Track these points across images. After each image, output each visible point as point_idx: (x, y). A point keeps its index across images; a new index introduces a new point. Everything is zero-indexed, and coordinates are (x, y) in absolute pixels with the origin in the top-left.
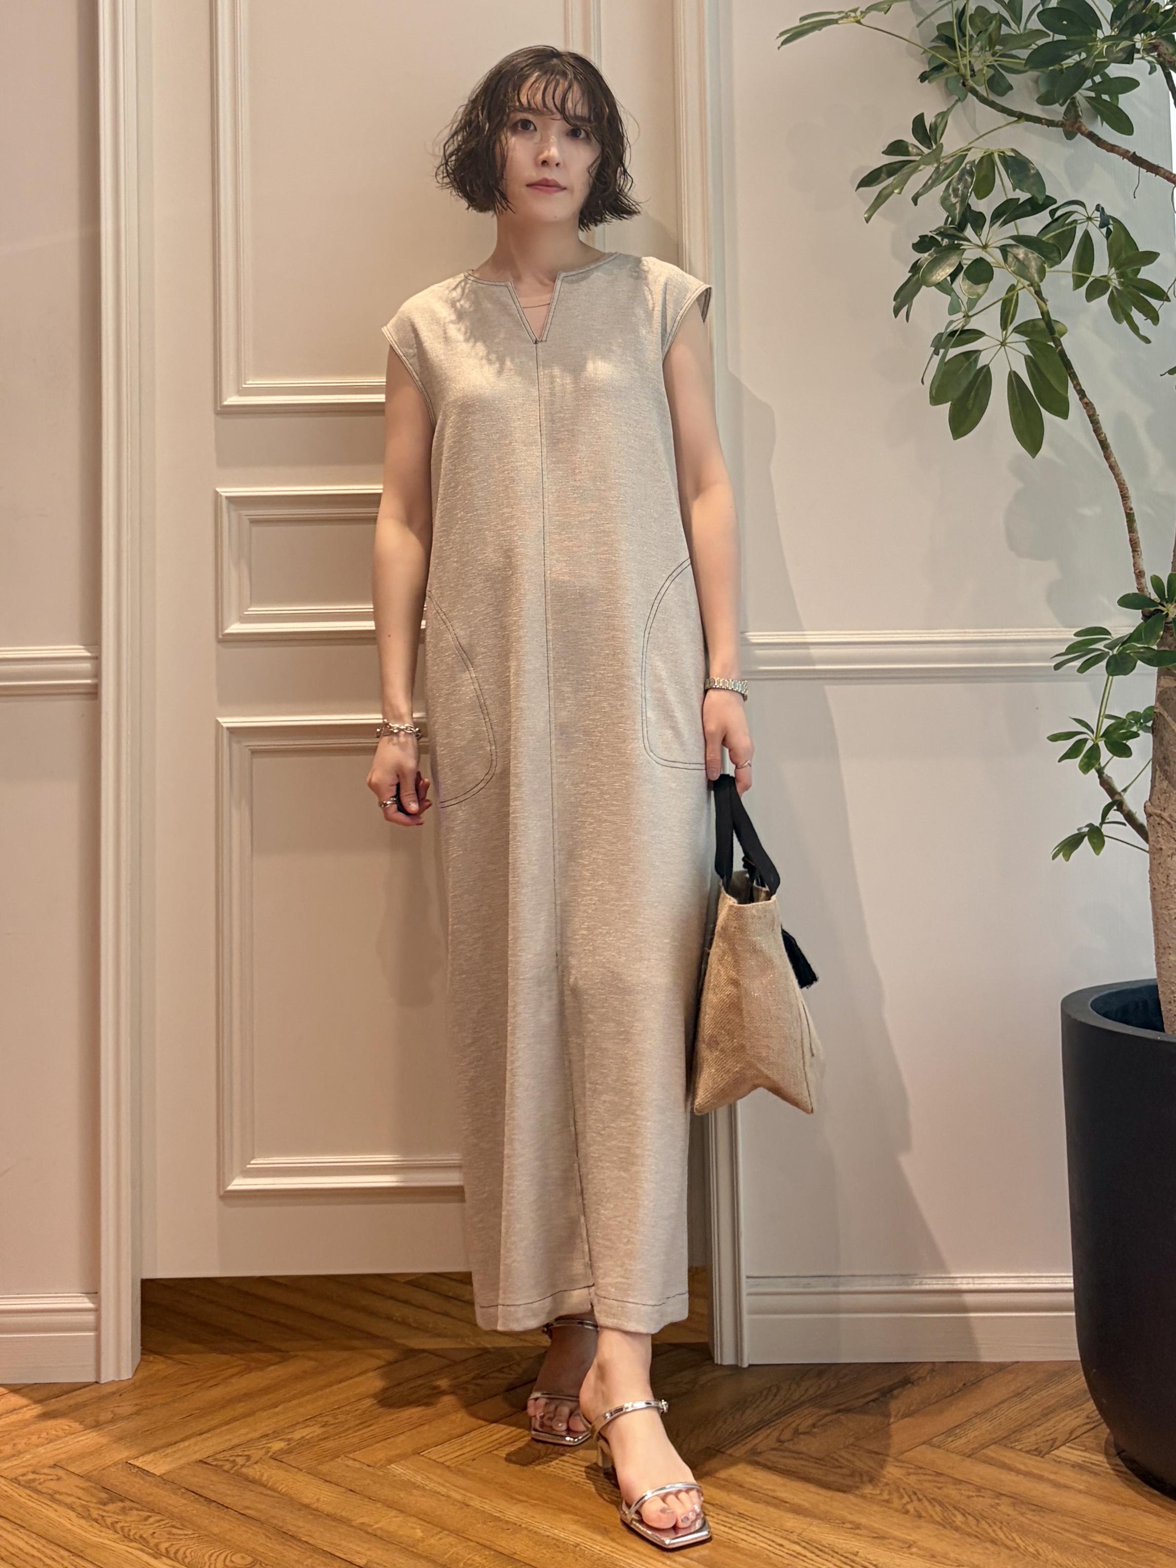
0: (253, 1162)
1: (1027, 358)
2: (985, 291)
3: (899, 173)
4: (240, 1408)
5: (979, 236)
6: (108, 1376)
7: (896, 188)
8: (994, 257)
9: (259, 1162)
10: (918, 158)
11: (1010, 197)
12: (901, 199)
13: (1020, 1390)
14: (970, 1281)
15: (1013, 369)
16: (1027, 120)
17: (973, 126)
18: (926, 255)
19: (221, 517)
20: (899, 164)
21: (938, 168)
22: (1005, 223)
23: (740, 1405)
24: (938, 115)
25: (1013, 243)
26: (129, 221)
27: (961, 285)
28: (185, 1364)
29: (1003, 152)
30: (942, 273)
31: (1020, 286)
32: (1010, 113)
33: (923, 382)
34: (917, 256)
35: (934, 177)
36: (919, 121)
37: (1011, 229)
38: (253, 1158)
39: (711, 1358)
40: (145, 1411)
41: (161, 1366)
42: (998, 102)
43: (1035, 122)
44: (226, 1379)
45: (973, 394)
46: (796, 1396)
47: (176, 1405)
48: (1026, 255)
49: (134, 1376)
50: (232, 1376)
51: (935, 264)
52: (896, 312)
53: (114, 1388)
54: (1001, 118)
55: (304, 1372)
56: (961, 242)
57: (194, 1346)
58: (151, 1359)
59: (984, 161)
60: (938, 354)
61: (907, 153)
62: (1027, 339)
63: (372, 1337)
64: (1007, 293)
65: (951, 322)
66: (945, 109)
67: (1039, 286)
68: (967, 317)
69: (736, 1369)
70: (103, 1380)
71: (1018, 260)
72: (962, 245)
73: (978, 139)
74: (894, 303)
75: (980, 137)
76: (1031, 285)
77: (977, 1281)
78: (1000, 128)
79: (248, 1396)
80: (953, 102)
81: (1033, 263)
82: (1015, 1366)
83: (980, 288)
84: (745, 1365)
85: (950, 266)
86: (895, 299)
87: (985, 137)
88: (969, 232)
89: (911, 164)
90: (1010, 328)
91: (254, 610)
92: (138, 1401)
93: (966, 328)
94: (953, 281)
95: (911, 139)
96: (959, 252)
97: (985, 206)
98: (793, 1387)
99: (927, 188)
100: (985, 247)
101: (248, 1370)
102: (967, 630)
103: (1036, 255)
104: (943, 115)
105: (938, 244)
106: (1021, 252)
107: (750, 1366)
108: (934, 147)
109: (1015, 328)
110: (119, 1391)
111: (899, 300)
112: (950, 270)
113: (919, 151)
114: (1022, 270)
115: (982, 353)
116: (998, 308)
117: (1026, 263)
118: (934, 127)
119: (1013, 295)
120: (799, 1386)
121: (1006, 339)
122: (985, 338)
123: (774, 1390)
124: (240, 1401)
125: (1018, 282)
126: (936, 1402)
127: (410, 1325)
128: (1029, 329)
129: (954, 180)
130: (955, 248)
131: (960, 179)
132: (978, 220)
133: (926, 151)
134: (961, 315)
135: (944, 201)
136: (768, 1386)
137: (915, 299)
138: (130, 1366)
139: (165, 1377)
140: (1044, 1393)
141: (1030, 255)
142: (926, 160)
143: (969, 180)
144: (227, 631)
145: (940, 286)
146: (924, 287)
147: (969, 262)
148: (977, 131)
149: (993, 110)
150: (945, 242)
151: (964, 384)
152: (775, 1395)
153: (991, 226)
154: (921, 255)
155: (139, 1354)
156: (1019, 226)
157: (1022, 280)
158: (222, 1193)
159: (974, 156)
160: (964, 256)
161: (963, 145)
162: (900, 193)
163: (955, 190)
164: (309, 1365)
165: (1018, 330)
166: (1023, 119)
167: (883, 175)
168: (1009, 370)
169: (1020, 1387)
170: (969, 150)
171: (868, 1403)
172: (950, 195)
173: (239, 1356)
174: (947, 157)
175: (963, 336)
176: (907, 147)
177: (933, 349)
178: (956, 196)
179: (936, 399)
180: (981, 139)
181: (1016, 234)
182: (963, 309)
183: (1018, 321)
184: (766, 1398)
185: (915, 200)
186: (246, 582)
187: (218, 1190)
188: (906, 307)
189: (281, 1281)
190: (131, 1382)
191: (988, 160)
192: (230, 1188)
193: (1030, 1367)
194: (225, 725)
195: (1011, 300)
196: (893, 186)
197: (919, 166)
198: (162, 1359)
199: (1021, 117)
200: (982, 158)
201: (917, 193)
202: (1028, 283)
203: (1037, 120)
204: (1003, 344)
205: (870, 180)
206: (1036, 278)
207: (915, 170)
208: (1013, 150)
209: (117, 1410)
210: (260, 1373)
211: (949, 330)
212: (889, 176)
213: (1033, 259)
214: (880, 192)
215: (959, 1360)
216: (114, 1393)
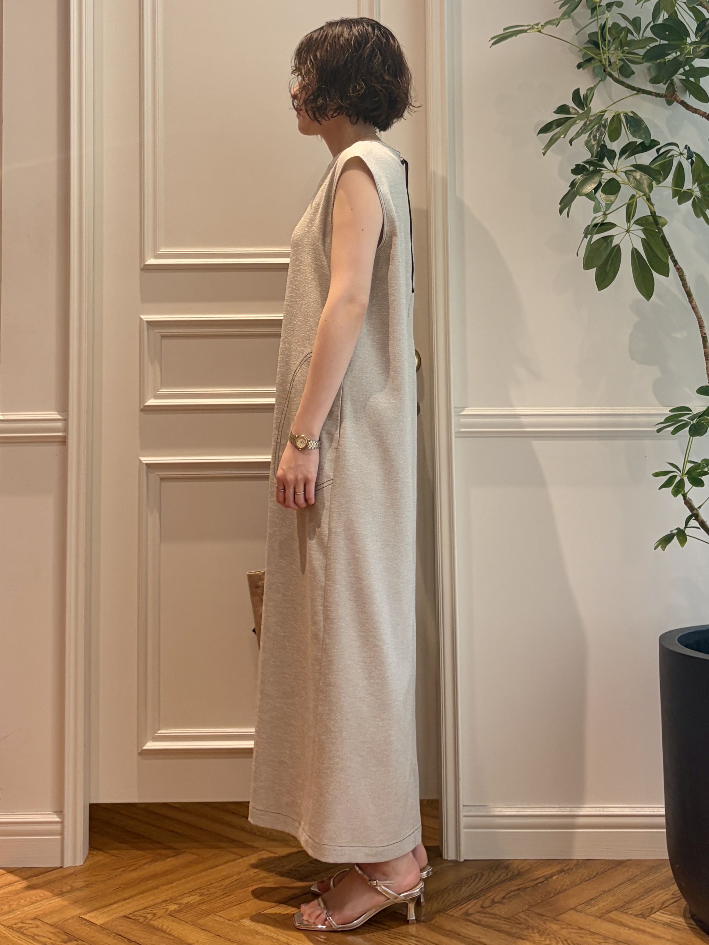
0: (159, 732)
1: (643, 240)
2: (616, 199)
3: (564, 125)
4: (151, 884)
5: (612, 164)
6: (68, 863)
7: (562, 135)
8: (621, 178)
9: (163, 732)
10: (575, 116)
11: (631, 141)
12: (563, 141)
13: (632, 877)
14: (601, 809)
15: (635, 247)
16: (643, 93)
17: (610, 97)
18: (579, 176)
19: (143, 333)
20: (564, 120)
21: (586, 122)
22: (629, 156)
23: (459, 884)
24: (588, 89)
25: (632, 168)
26: (88, 150)
27: (600, 194)
28: (116, 856)
29: (626, 113)
30: (589, 188)
31: (638, 196)
32: (633, 88)
33: (577, 255)
34: (574, 177)
35: (583, 128)
36: (576, 93)
37: (632, 160)
38: (159, 729)
39: (441, 856)
40: (92, 885)
41: (101, 857)
42: (625, 82)
43: (648, 94)
44: (141, 865)
45: (610, 262)
46: (492, 880)
47: (110, 881)
48: (641, 177)
49: (84, 863)
50: (145, 864)
51: (584, 182)
52: (561, 212)
53: (71, 871)
54: (627, 92)
55: (190, 862)
56: (601, 169)
57: (124, 846)
58: (95, 853)
59: (615, 118)
60: (587, 237)
61: (569, 113)
62: (642, 228)
63: (232, 841)
64: (630, 200)
65: (595, 218)
66: (592, 86)
67: (649, 196)
68: (605, 215)
69: (456, 863)
70: (66, 866)
71: (636, 179)
72: (602, 170)
73: (612, 104)
74: (560, 206)
75: (615, 103)
76: (645, 195)
77: (605, 809)
78: (626, 98)
79: (155, 876)
80: (598, 82)
81: (645, 182)
82: (630, 862)
83: (612, 197)
84: (462, 860)
85: (595, 183)
86: (560, 204)
87: (617, 103)
88: (606, 162)
89: (573, 119)
90: (632, 222)
91: (163, 391)
92: (86, 879)
93: (605, 222)
94: (595, 192)
95: (571, 104)
96: (599, 175)
97: (616, 146)
98: (491, 874)
99: (578, 134)
100: (615, 171)
101: (156, 860)
102: (603, 408)
103: (647, 176)
104: (591, 89)
105: (587, 170)
106: (638, 175)
107: (465, 860)
108: (586, 109)
109: (634, 222)
110: (75, 873)
111: (563, 204)
112: (594, 186)
113: (576, 112)
114: (638, 186)
115: (615, 237)
116: (624, 208)
117: (641, 181)
118: (586, 97)
119: (633, 201)
120: (494, 872)
121: (629, 228)
122: (617, 227)
123: (480, 876)
124: (149, 880)
125: (637, 193)
126: (579, 884)
127: (255, 834)
128: (644, 222)
129: (594, 130)
130: (597, 172)
131: (598, 129)
132: (611, 155)
133: (581, 111)
134: (601, 213)
135: (587, 143)
136: (476, 873)
137: (573, 203)
138: (82, 857)
139: (104, 864)
140: (646, 879)
141: (643, 177)
142: (580, 117)
143: (603, 130)
144: (146, 404)
145: (588, 195)
146: (578, 196)
147: (606, 181)
148: (611, 99)
149: (622, 87)
150: (591, 168)
151: (604, 257)
152: (480, 879)
153: (619, 159)
154: (576, 177)
155: (88, 850)
156: (637, 158)
157: (639, 192)
158: (140, 750)
159: (609, 116)
160: (603, 177)
161: (603, 108)
162: (564, 137)
163: (595, 137)
164: (193, 857)
165: (637, 222)
166: (640, 92)
167: (554, 127)
168: (632, 247)
169: (631, 876)
170: (605, 111)
171: (537, 884)
172: (591, 139)
173: (149, 851)
174: (592, 116)
175: (603, 227)
176: (569, 109)
177: (584, 235)
178: (595, 140)
179: (587, 266)
180: (614, 105)
181: (635, 163)
182: (602, 210)
183: (636, 217)
184: (474, 880)
185: (571, 142)
186: (158, 374)
187: (138, 749)
188: (567, 208)
189: (176, 805)
190: (83, 867)
191: (616, 118)
192: (145, 748)
193: (638, 863)
194: (144, 462)
195: (632, 205)
196: (560, 133)
197: (576, 121)
198: (102, 853)
199: (640, 91)
200: (614, 116)
201: (572, 138)
202: (643, 194)
203: (650, 93)
204: (628, 231)
205: (546, 129)
206: (647, 190)
207: (574, 123)
208: (632, 112)
209: (74, 885)
210: (162, 863)
211: (594, 222)
212: (558, 127)
213: (645, 179)
214: (552, 137)
215: (595, 858)
216: (72, 874)
